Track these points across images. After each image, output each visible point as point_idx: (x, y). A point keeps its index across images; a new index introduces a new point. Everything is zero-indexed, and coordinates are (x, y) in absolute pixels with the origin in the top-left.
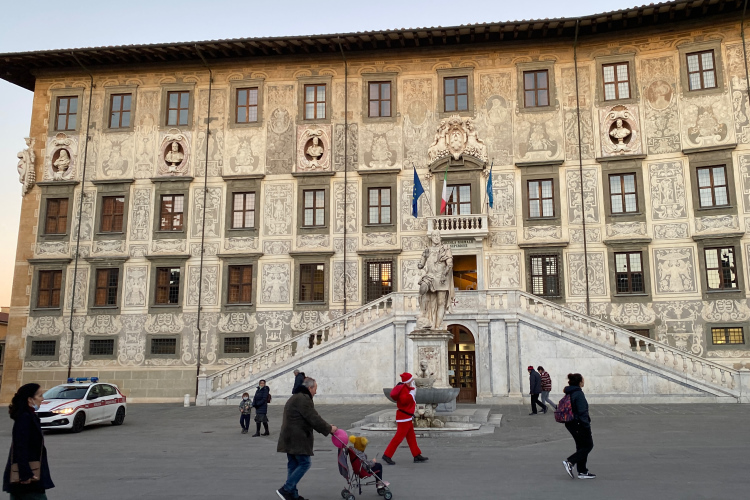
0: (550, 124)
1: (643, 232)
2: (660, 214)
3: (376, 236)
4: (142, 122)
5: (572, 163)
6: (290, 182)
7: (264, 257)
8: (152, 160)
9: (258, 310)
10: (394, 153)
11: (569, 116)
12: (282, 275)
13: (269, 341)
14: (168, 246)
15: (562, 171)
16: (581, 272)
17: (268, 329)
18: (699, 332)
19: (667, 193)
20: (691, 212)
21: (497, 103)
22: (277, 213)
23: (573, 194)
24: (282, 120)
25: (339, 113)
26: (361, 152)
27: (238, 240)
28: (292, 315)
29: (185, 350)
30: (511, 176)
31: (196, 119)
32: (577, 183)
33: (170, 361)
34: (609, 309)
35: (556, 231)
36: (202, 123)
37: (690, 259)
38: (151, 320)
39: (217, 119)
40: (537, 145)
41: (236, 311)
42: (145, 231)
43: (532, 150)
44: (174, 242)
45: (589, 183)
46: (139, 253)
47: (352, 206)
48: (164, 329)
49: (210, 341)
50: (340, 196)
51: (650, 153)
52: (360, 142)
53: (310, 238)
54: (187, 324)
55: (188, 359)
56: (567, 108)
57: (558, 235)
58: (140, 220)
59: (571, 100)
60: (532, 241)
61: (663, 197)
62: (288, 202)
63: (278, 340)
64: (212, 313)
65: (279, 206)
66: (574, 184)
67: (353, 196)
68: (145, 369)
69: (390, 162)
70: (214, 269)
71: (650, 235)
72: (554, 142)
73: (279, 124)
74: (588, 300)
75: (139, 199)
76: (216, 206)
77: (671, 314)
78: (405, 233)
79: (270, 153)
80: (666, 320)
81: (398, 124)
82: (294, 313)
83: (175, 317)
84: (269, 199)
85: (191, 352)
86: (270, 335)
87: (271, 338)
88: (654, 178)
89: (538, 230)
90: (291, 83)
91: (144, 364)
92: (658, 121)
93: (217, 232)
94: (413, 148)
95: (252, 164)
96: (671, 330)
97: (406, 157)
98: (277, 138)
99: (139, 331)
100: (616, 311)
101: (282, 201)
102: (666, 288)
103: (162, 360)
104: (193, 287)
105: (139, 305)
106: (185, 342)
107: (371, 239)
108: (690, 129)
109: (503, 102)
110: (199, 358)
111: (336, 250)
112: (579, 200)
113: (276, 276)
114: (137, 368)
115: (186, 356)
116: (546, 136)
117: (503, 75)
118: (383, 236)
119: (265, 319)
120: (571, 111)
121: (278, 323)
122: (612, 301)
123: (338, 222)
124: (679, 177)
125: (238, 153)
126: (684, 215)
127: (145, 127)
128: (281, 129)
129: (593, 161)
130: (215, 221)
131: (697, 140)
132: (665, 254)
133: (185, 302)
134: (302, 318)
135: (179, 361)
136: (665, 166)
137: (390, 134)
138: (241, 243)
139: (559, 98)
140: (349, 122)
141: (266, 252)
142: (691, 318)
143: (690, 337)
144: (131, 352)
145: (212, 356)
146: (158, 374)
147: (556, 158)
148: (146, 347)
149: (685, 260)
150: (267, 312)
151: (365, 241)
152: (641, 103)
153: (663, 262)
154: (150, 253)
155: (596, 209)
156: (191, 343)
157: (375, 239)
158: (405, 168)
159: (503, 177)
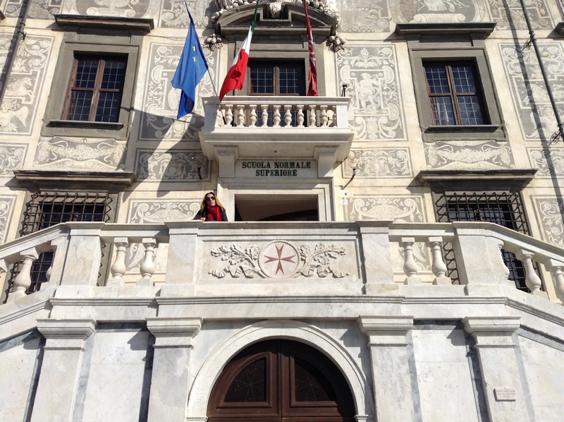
3: (73, 145)
5: (509, 34)
15: (491, 46)
23: (522, 85)
30: (388, 50)
40: (435, 4)
43: (426, 11)
45: (551, 67)
47: (28, 81)
57: (504, 160)
66: (520, 68)
67: (35, 63)
72: (468, 2)
107: (61, 151)
118: (93, 146)
151: (43, 153)
158: (164, 25)
159: (372, 51)
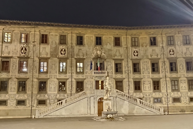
0: (120, 50)
1: (140, 76)
2: (144, 73)
3: (79, 75)
4: (14, 41)
5: (125, 60)
6: (56, 60)
7: (49, 79)
8: (17, 52)
9: (48, 93)
10: (84, 54)
11: (125, 49)
12: (54, 84)
13: (51, 101)
14: (22, 75)
15: (123, 61)
16: (127, 85)
17: (51, 98)
18: (152, 99)
19: (146, 68)
20: (151, 73)
21: (108, 44)
22: (53, 68)
23: (126, 67)
24: (54, 44)
25: (70, 43)
26: (75, 54)
27: (42, 75)
28: (57, 95)
29: (27, 103)
30: (112, 62)
31: (30, 41)
32: (127, 65)
33: (23, 107)
34: (133, 94)
35: (122, 75)
36: (32, 42)
37: (150, 83)
38: (17, 95)
39: (36, 42)
40: (118, 55)
41: (42, 93)
42: (15, 71)
43: (116, 56)
44: (24, 74)
45: (129, 65)
46: (13, 77)
47: (73, 67)
48: (21, 98)
49: (34, 101)
50: (70, 64)
51: (142, 59)
52: (75, 51)
53: (62, 75)
54: (28, 97)
55: (28, 106)
56: (124, 47)
57: (122, 76)
58: (14, 68)
59: (125, 45)
60: (117, 77)
61: (145, 69)
62: (56, 65)
63: (53, 101)
64: (35, 94)
65: (53, 66)
66: (126, 65)
67: (73, 64)
68: (16, 109)
69: (82, 56)
70: (36, 82)
71: (142, 77)
72: (121, 55)
73: (54, 45)
74: (129, 92)
75: (14, 62)
76: (36, 65)
77: (146, 95)
78: (86, 74)
79: (51, 52)
80: (145, 96)
81: (85, 47)
82: (58, 94)
83: (24, 95)
84: (51, 64)
85: (29, 104)
86: (51, 100)
87: (52, 100)
88: (143, 65)
89: (118, 75)
90: (57, 34)
91: (15, 107)
92: (144, 52)
93: (36, 72)
94: (88, 53)
95: (46, 55)
96: (146, 99)
97: (86, 55)
98: (53, 48)
99: (14, 98)
100: (135, 95)
101: (54, 65)
102: (145, 90)
103: (21, 106)
104: (29, 87)
105: (14, 91)
106: (27, 101)
107: (78, 76)
108: (151, 54)
109: (110, 44)
110: (32, 106)
111: (69, 78)
112: (127, 68)
113: (53, 84)
114: (13, 108)
115: (28, 105)
116: (120, 53)
117: (110, 37)
118: (81, 75)
119: (50, 96)
120: (125, 48)
121: (53, 97)
122: (134, 92)
123: (69, 71)
124: (148, 65)
125: (42, 51)
126: (149, 73)
127: (15, 42)
128: (54, 46)
129: (130, 60)
130: (36, 69)
131: (152, 57)
132: (145, 82)
133: (27, 91)
134: (60, 95)
135: (26, 106)
136: (145, 62)
137: (82, 49)
138: (43, 75)
139: (123, 44)
140: (72, 46)
141: (50, 78)
142: (150, 96)
143: (150, 101)
144: (12, 104)
145: (35, 105)
146: (19, 110)
147: (122, 58)
148: (16, 103)
149: (149, 83)
150: (50, 94)
151: (76, 76)
152: (140, 47)
153: (144, 83)
154: (17, 77)
155: (130, 71)
156: (29, 102)
157: (79, 76)
158: (86, 58)
159: (110, 62)
